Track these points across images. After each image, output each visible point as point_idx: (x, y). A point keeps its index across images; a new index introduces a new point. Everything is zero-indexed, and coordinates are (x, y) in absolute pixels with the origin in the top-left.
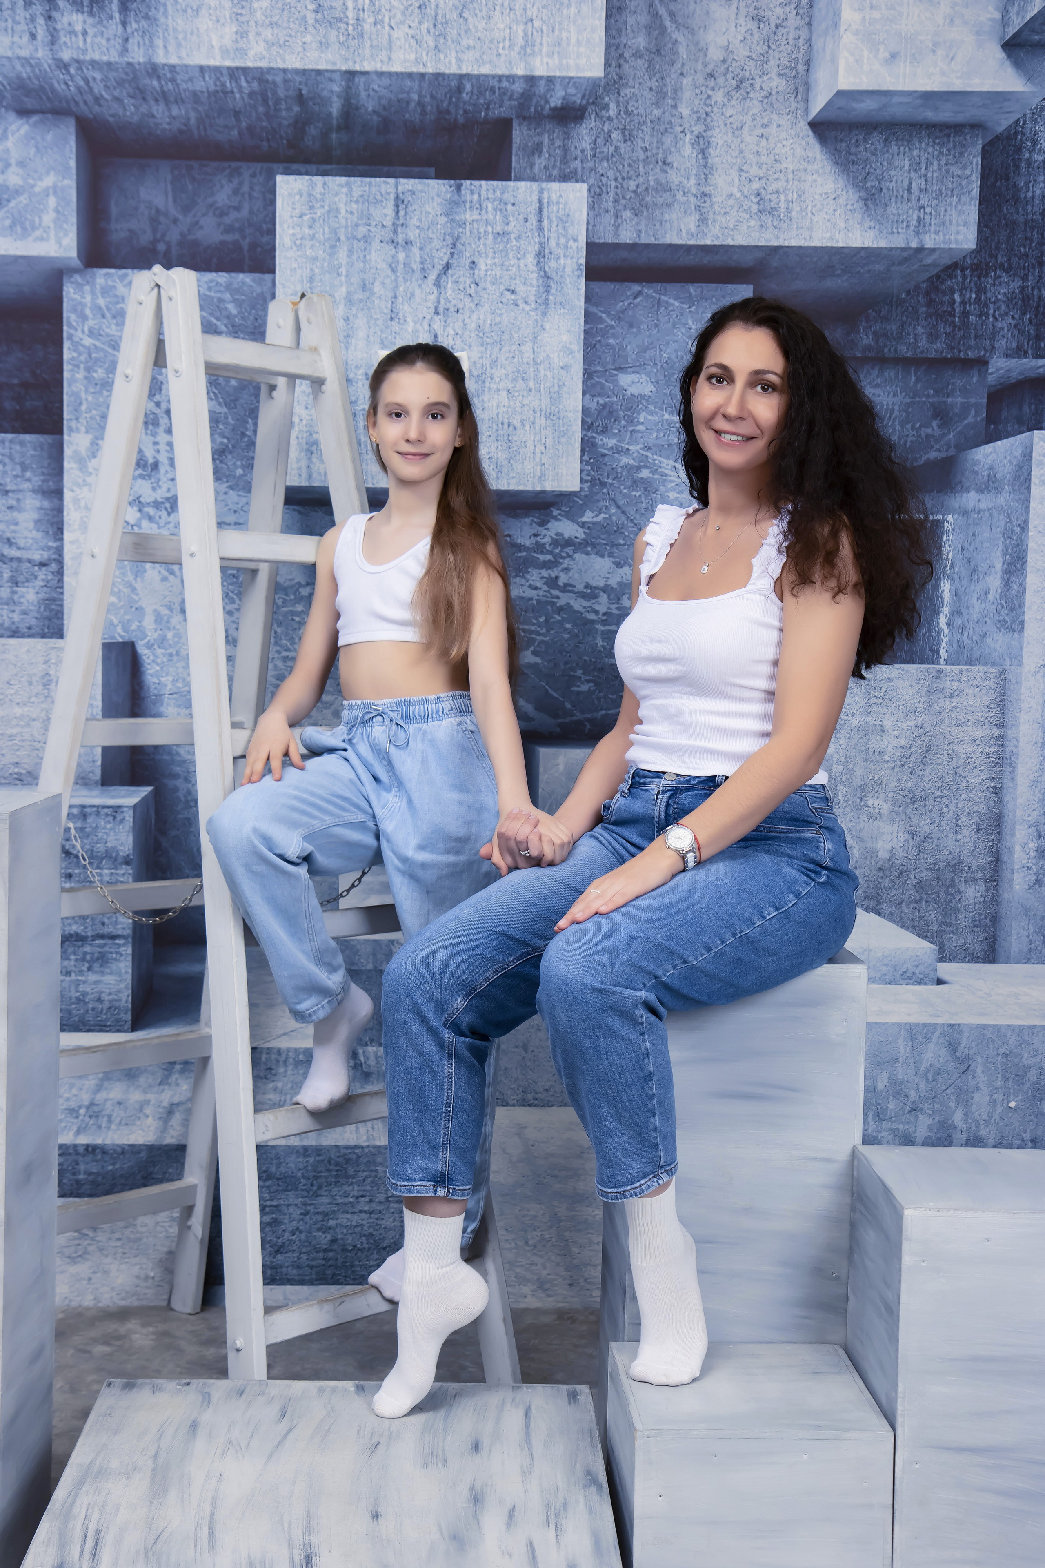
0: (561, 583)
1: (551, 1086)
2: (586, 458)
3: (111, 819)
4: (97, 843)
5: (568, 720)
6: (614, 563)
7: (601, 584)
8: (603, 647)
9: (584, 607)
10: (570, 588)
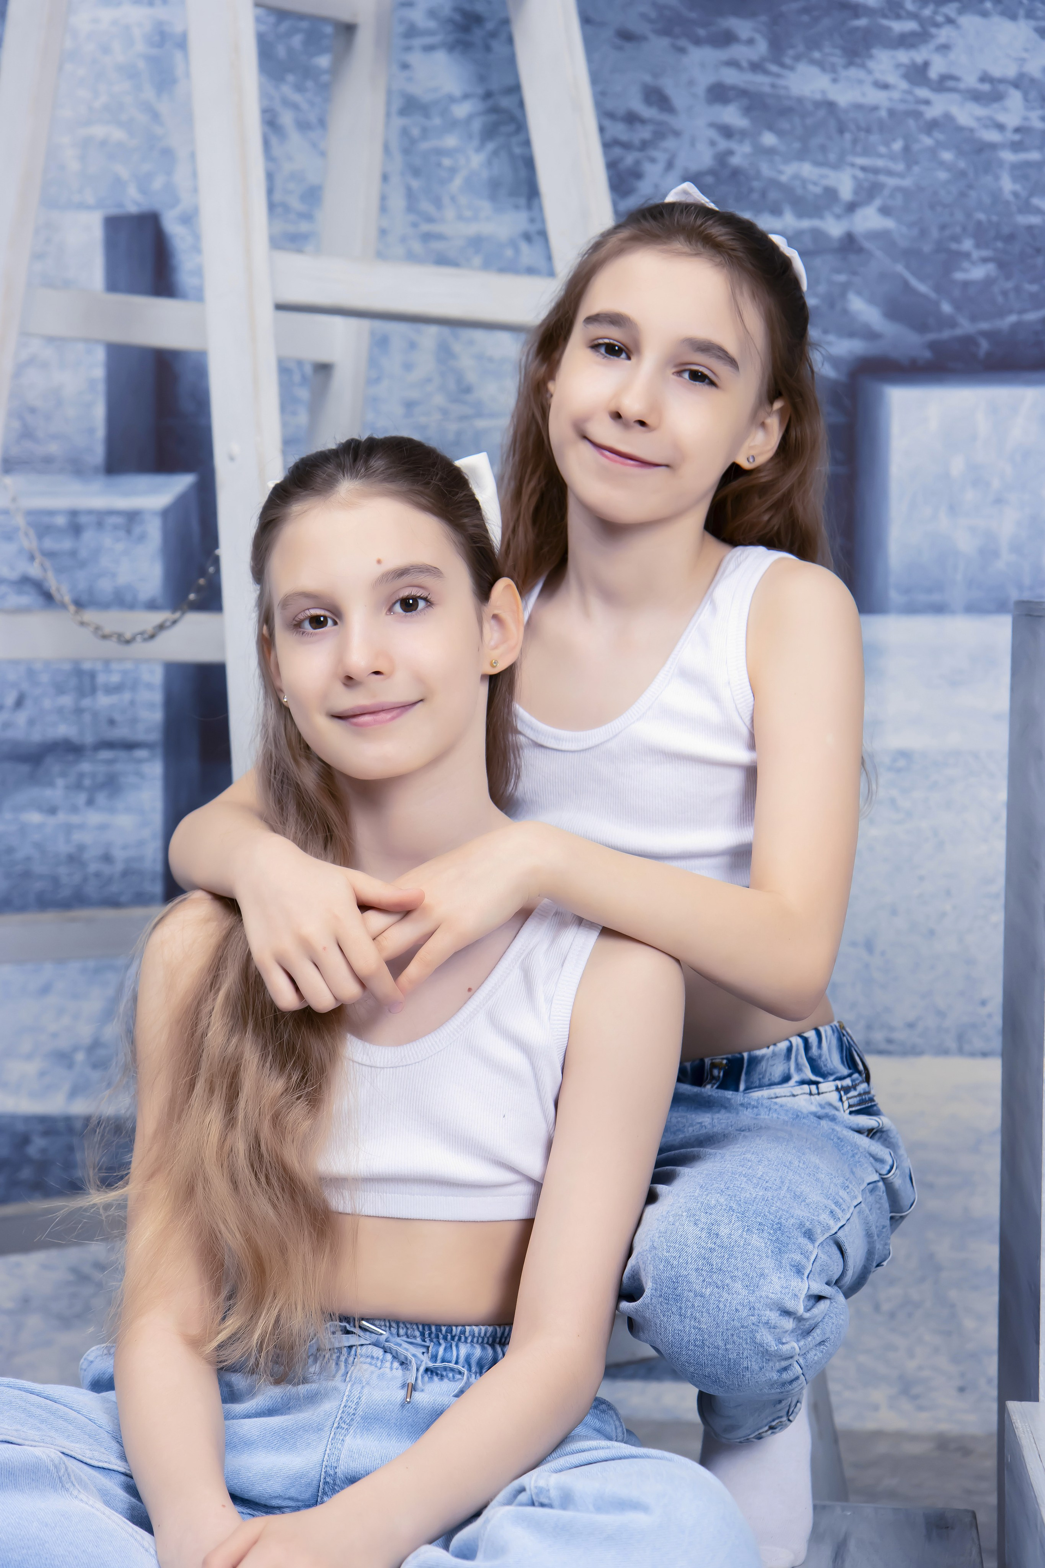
0: (933, 73)
3: (122, 534)
4: (101, 577)
5: (946, 334)
6: (1038, 30)
7: (1011, 71)
8: (1016, 194)
9: (978, 119)
10: (950, 84)
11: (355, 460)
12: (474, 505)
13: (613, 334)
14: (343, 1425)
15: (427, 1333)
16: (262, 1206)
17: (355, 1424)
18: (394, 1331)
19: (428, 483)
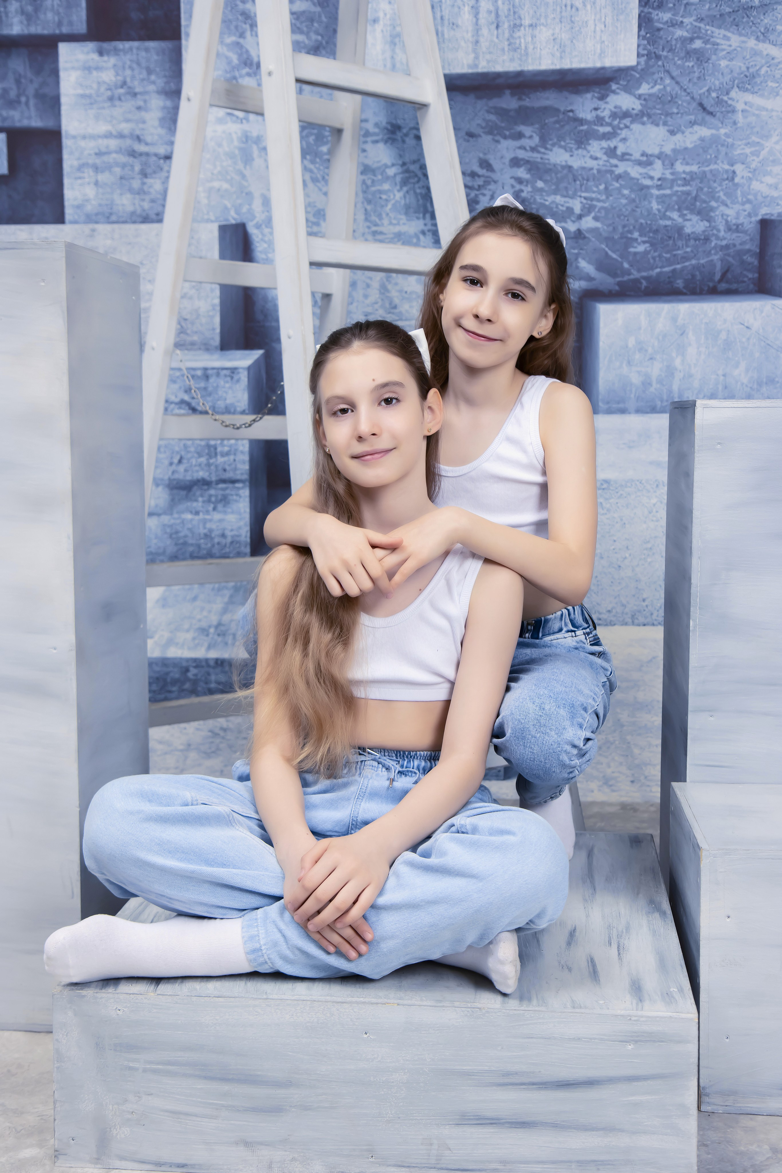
0: (619, 152)
1: (613, 608)
2: (643, 33)
3: (229, 379)
4: (218, 400)
5: (626, 278)
6: (668, 131)
7: (656, 151)
8: (659, 210)
9: (641, 174)
10: (627, 157)
11: (361, 331)
12: (419, 354)
13: (474, 275)
14: (360, 797)
15: (398, 755)
16: (321, 694)
17: (365, 796)
18: (383, 754)
19: (396, 342)
